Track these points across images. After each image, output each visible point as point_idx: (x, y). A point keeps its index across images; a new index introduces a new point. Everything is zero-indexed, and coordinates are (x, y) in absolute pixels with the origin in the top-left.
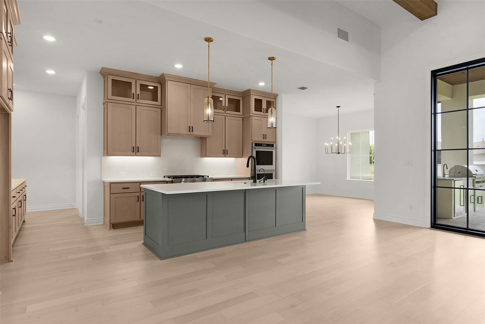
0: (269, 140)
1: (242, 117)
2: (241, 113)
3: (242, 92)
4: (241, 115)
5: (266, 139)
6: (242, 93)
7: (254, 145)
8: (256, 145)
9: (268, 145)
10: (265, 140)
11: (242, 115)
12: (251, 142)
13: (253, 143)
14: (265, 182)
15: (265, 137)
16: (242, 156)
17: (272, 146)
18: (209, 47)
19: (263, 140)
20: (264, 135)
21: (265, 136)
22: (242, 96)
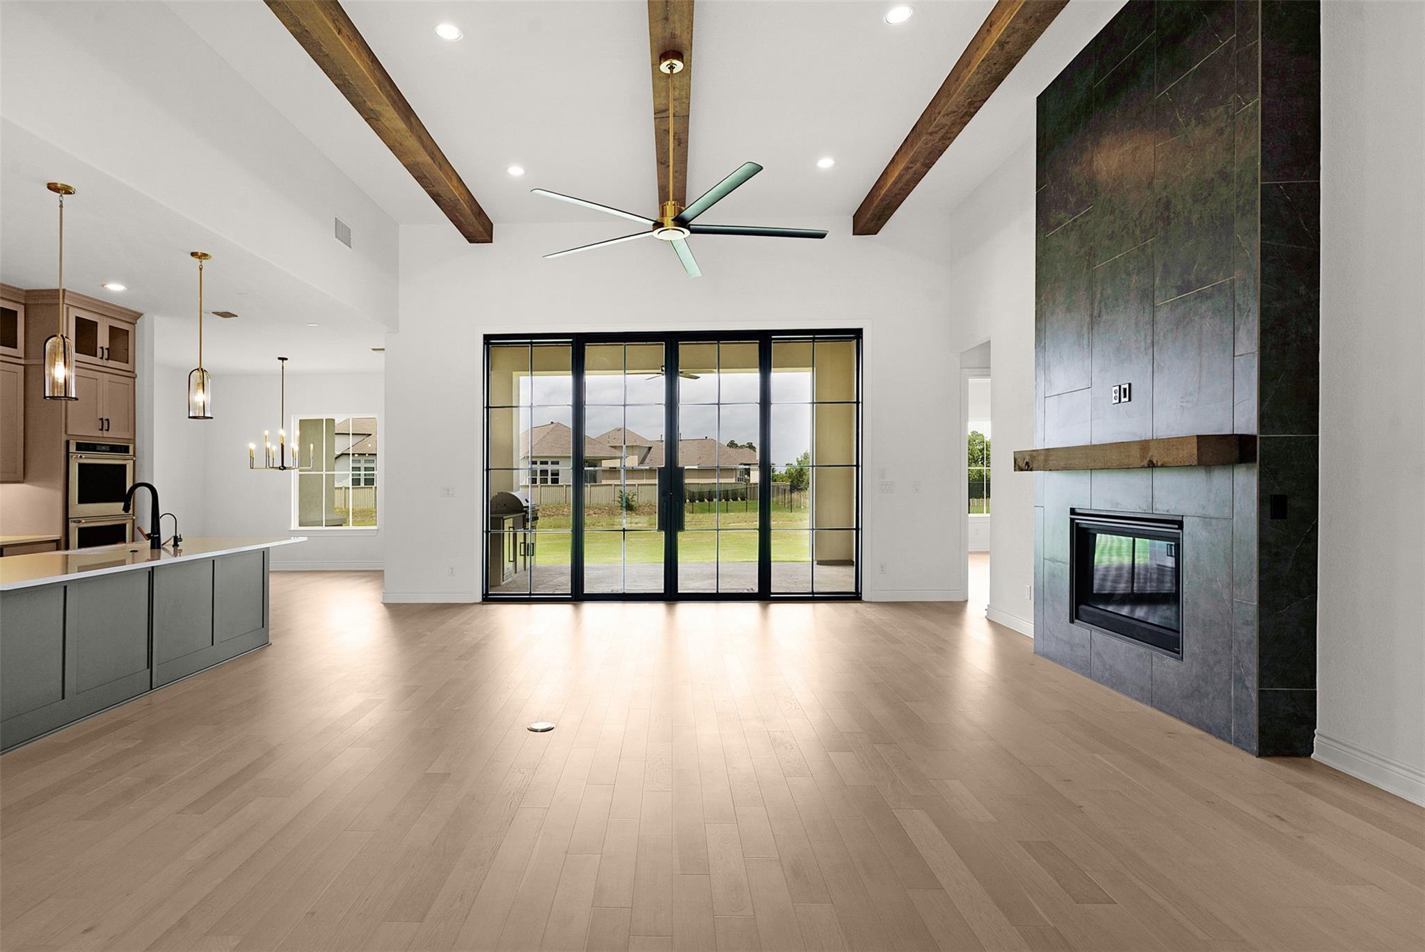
0: (115, 434)
1: (22, 361)
2: (20, 351)
3: (27, 291)
4: (20, 358)
5: (108, 430)
6: (24, 293)
7: (73, 448)
8: (80, 447)
9: (114, 449)
10: (105, 434)
11: (23, 356)
12: (64, 438)
13: (71, 441)
14: (178, 546)
15: (105, 427)
16: (21, 479)
17: (125, 449)
18: (61, 206)
19: (99, 434)
20: (102, 419)
21: (104, 424)
22: (24, 302)
